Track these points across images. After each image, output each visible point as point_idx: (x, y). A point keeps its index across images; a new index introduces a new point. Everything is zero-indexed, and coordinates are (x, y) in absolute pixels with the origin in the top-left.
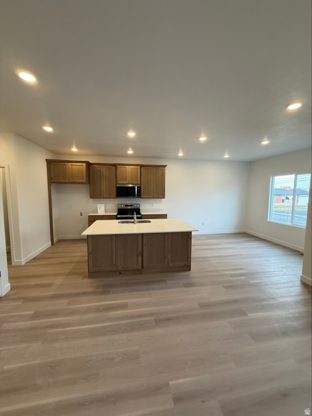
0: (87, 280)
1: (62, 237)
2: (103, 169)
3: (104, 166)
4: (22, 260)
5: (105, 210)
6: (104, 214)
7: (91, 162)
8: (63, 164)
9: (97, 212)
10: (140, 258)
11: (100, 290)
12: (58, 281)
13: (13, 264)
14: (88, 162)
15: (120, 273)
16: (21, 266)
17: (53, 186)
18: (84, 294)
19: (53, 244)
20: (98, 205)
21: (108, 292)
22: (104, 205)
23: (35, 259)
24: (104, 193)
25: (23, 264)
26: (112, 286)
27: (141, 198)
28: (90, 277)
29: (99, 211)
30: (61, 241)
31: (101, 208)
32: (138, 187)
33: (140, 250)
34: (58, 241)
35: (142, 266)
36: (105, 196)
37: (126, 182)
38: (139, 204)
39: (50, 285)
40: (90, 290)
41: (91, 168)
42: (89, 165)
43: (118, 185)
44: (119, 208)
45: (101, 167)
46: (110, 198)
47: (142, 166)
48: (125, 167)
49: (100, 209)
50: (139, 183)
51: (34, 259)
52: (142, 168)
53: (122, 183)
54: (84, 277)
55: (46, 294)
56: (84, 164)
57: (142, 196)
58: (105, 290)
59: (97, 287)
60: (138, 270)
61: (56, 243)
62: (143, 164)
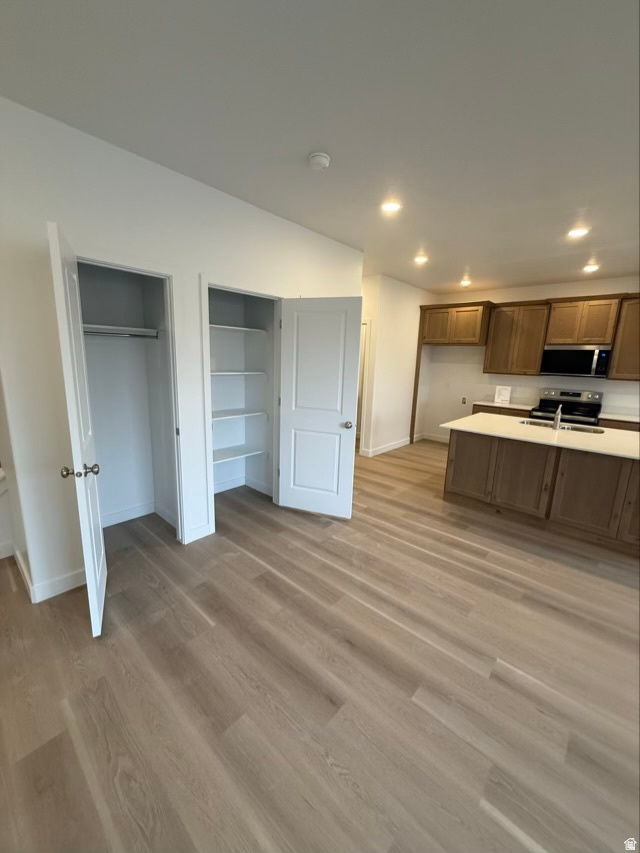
0: (441, 502)
1: (427, 435)
2: (519, 315)
3: (522, 308)
4: (370, 451)
5: (511, 398)
6: (507, 405)
7: (495, 302)
8: (444, 310)
9: (493, 401)
10: (545, 498)
11: (453, 520)
12: (402, 488)
13: (361, 453)
14: (489, 302)
15: (498, 511)
16: (367, 458)
17: (425, 349)
18: (428, 514)
19: (412, 441)
20: (498, 388)
21: (464, 528)
22: (509, 388)
23: (385, 455)
24: (513, 364)
25: (370, 456)
26: (473, 522)
27: (607, 378)
28: (444, 499)
29: (496, 400)
30: (424, 441)
31: (503, 395)
32: (601, 352)
33: (548, 480)
34: (419, 439)
35: (548, 515)
36: (515, 370)
37: (569, 341)
38: (601, 395)
39: (392, 488)
40: (439, 514)
41: (494, 315)
42: (490, 308)
43: (546, 348)
44: (543, 397)
45: (516, 309)
46: (525, 374)
47: (623, 298)
48: (574, 304)
49: (500, 395)
50: (609, 339)
51: (383, 454)
52: (626, 305)
53: (559, 342)
54: (436, 496)
55: (384, 495)
56: (481, 308)
57: (613, 373)
58: (462, 523)
59: (451, 514)
60: (537, 519)
61: (417, 442)
62: (630, 292)
